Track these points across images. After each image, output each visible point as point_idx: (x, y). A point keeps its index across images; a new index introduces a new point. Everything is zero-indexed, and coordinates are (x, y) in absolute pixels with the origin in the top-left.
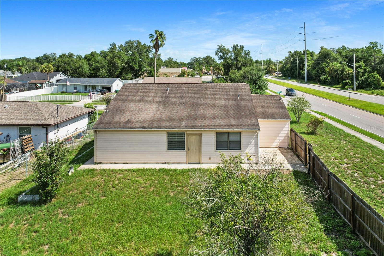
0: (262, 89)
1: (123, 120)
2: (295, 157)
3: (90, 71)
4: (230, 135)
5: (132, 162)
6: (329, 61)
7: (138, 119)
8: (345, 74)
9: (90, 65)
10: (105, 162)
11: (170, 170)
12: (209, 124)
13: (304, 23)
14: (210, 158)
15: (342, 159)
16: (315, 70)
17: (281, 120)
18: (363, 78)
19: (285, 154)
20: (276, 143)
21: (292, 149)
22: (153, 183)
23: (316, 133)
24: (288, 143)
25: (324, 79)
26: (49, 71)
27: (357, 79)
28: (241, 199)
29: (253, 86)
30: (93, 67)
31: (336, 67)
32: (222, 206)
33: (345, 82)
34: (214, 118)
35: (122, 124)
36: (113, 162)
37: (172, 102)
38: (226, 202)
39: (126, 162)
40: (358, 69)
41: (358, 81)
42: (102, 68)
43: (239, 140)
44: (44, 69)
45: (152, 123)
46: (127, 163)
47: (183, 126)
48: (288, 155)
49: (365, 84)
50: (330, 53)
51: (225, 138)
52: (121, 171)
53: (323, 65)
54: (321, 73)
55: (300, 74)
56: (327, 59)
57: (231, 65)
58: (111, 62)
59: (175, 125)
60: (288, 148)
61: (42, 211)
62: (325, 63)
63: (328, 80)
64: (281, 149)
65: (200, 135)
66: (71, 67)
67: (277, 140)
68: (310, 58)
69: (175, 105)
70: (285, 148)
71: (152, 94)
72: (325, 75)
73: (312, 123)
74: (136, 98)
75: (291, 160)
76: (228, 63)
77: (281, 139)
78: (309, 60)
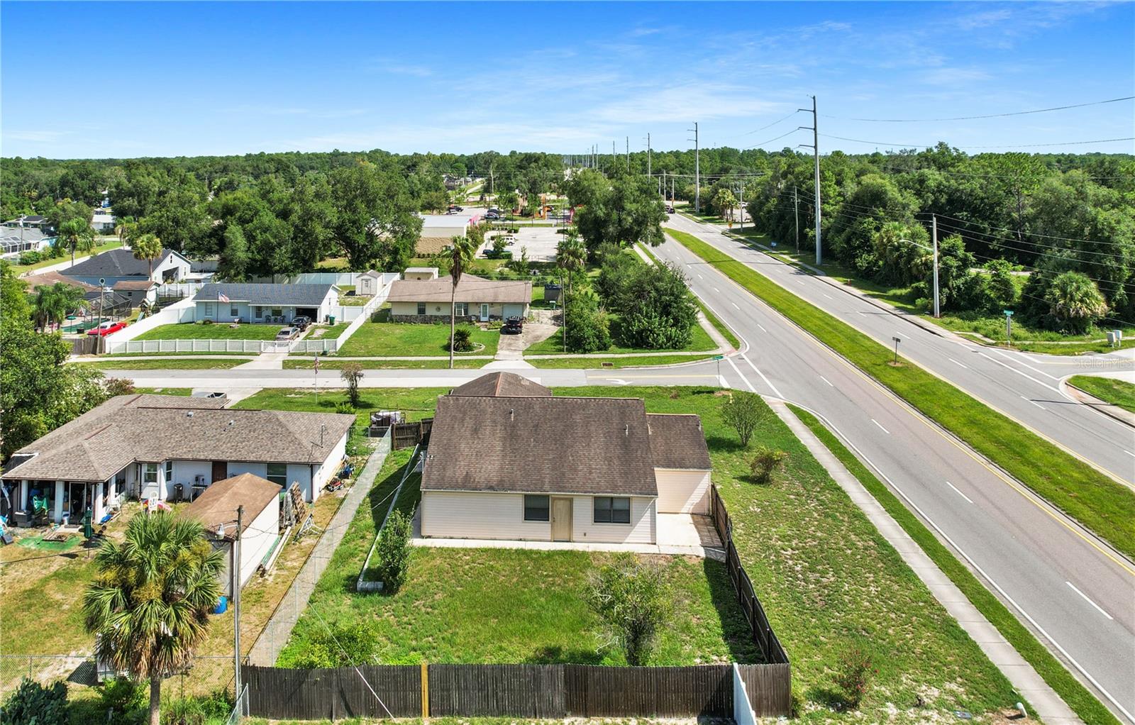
0: (683, 327)
1: (460, 473)
2: (714, 534)
3: (250, 255)
4: (614, 501)
5: (475, 537)
6: (882, 213)
7: (480, 472)
8: (916, 265)
9: (250, 238)
10: (436, 535)
11: (531, 551)
12: (584, 483)
13: (814, 98)
14: (585, 535)
15: (789, 541)
16: (843, 235)
17: (696, 470)
18: (960, 281)
19: (699, 527)
20: (689, 506)
21: (712, 517)
22: (515, 571)
23: (768, 481)
24: (707, 507)
25: (868, 263)
26: (153, 255)
27: (943, 284)
28: (629, 597)
29: (660, 319)
30: (258, 242)
31: (898, 236)
32: (614, 602)
33: (917, 287)
34: (591, 473)
35: (459, 480)
36: (448, 536)
37: (523, 439)
38: (618, 598)
39: (465, 536)
40: (944, 258)
41: (946, 290)
42: (280, 245)
43: (627, 508)
44: (143, 250)
45: (501, 481)
46: (467, 538)
47: (547, 486)
48: (704, 529)
49: (964, 299)
50: (886, 190)
51: (607, 505)
52: (466, 551)
53: (865, 225)
54: (859, 247)
55: (803, 236)
56: (878, 208)
57: (605, 221)
58: (302, 231)
59: (535, 484)
60: (708, 515)
61: (396, 602)
62: (871, 219)
63: (879, 267)
64: (695, 516)
65: (571, 500)
66: (190, 231)
67: (690, 501)
68: (835, 190)
69: (529, 445)
70: (703, 515)
71: (488, 422)
72: (869, 252)
73: (760, 461)
74: (465, 431)
75: (707, 540)
76: (595, 215)
77: (697, 500)
78: (832, 195)
